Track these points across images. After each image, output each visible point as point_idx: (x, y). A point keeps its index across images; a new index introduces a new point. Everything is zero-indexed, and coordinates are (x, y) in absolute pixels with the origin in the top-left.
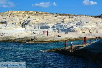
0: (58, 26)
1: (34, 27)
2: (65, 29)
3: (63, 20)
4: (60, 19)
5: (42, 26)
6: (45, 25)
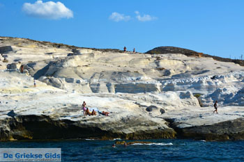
0: (186, 84)
1: (88, 85)
2: (223, 93)
3: (158, 66)
4: (145, 60)
5: (120, 81)
6: (134, 81)
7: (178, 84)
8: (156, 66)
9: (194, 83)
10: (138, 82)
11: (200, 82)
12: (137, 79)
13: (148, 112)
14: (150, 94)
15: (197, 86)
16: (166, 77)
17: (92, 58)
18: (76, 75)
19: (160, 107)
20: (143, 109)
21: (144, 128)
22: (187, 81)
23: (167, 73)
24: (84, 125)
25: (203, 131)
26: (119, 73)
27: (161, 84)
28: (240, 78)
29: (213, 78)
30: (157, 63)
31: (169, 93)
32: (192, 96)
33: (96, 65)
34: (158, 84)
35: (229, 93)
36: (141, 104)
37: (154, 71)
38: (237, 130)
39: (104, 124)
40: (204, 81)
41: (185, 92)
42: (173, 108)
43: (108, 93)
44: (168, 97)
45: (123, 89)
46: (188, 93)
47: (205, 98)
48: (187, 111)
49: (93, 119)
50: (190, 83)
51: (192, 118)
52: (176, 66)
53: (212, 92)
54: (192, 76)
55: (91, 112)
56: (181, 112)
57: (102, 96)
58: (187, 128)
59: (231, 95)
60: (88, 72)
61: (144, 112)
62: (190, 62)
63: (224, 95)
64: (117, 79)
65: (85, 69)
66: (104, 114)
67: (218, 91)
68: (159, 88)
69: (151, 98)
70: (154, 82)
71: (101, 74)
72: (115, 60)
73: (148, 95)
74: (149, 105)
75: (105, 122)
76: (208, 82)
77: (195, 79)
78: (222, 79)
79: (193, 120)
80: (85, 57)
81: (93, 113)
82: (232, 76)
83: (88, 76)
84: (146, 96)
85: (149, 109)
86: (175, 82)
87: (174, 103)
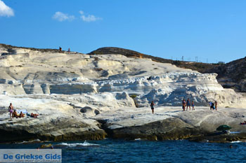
0: (123, 84)
1: (21, 86)
2: (158, 93)
3: (96, 66)
4: (83, 61)
5: (55, 82)
6: (70, 82)
7: (115, 84)
8: (94, 66)
9: (131, 84)
10: (74, 83)
11: (136, 83)
12: (73, 80)
13: (82, 114)
14: (86, 95)
15: (134, 86)
16: (103, 78)
17: (26, 58)
18: (9, 76)
19: (95, 108)
20: (77, 111)
21: (74, 130)
22: (124, 82)
23: (105, 73)
24: (10, 128)
25: (133, 132)
26: (55, 73)
27: (97, 85)
28: (175, 79)
29: (149, 79)
30: (95, 64)
31: (105, 94)
32: (128, 97)
33: (30, 65)
34: (95, 85)
35: (163, 93)
36: (76, 105)
37: (92, 71)
38: (165, 130)
39: (32, 127)
40: (140, 81)
41: (121, 93)
42: (108, 109)
43: (42, 94)
44: (104, 97)
45: (59, 90)
46: (124, 93)
47: (141, 99)
48: (121, 112)
49: (20, 122)
50: (126, 84)
51: (125, 118)
52: (114, 67)
53: (147, 93)
54: (129, 77)
55: (18, 114)
56: (116, 113)
57: (35, 98)
58: (117, 129)
59: (166, 95)
60: (22, 72)
61: (78, 114)
62: (128, 63)
63: (159, 96)
64: (52, 80)
65: (18, 70)
66: (33, 116)
67: (154, 92)
68: (95, 88)
69: (87, 99)
70: (90, 82)
71: (36, 74)
72: (52, 60)
73: (84, 97)
74: (83, 106)
75: (34, 124)
76: (144, 83)
77: (132, 80)
78: (157, 80)
79: (125, 121)
80: (19, 56)
81: (21, 115)
82: (167, 77)
83: (22, 76)
84: (81, 97)
85: (83, 110)
86: (111, 83)
87: (109, 104)
